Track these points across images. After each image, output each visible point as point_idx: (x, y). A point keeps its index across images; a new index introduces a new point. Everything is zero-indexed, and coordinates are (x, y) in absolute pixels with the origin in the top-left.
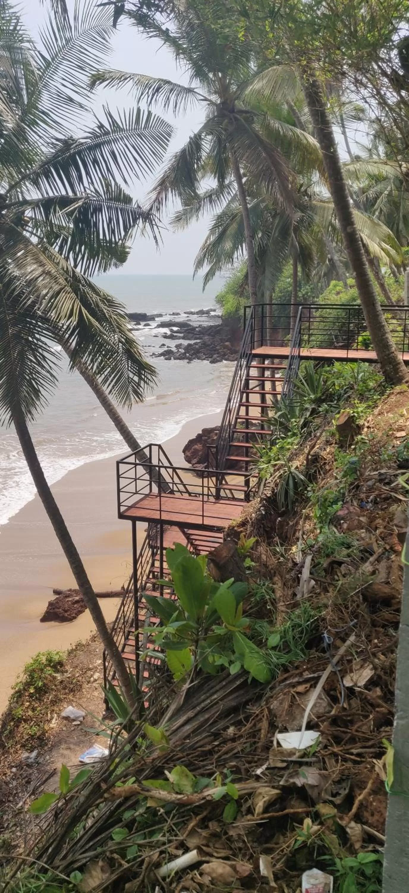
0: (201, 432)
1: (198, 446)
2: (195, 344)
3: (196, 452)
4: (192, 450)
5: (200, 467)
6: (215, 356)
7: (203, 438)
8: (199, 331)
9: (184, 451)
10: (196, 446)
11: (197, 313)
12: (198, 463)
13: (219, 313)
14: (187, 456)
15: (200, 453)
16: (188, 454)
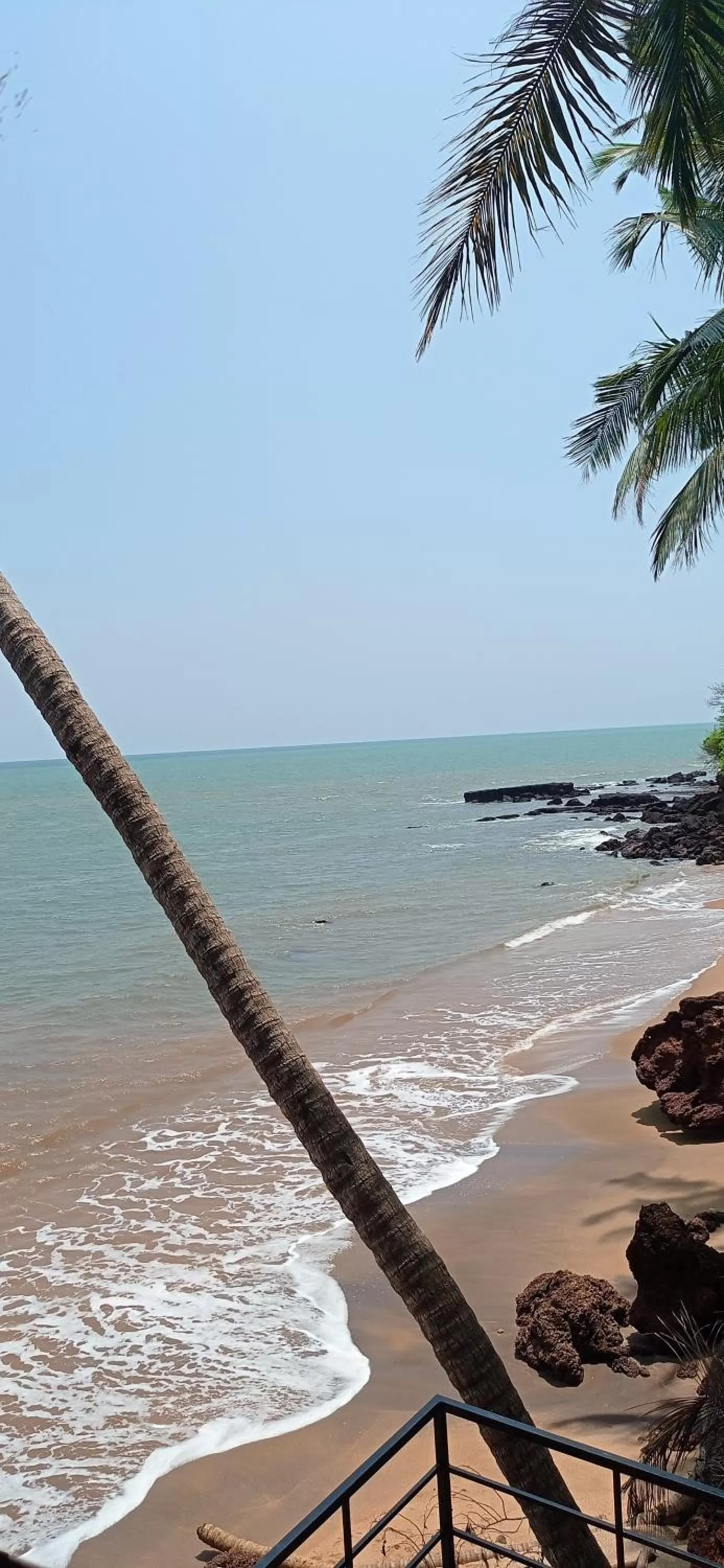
0: (677, 1009)
1: (672, 1046)
2: (666, 829)
3: (666, 1061)
4: (657, 1054)
5: (680, 1103)
6: (707, 849)
7: (685, 1024)
8: (674, 807)
9: (636, 1057)
10: (665, 1045)
11: (669, 780)
12: (673, 1088)
13: (711, 777)
14: (644, 1070)
15: (679, 1062)
16: (647, 1063)
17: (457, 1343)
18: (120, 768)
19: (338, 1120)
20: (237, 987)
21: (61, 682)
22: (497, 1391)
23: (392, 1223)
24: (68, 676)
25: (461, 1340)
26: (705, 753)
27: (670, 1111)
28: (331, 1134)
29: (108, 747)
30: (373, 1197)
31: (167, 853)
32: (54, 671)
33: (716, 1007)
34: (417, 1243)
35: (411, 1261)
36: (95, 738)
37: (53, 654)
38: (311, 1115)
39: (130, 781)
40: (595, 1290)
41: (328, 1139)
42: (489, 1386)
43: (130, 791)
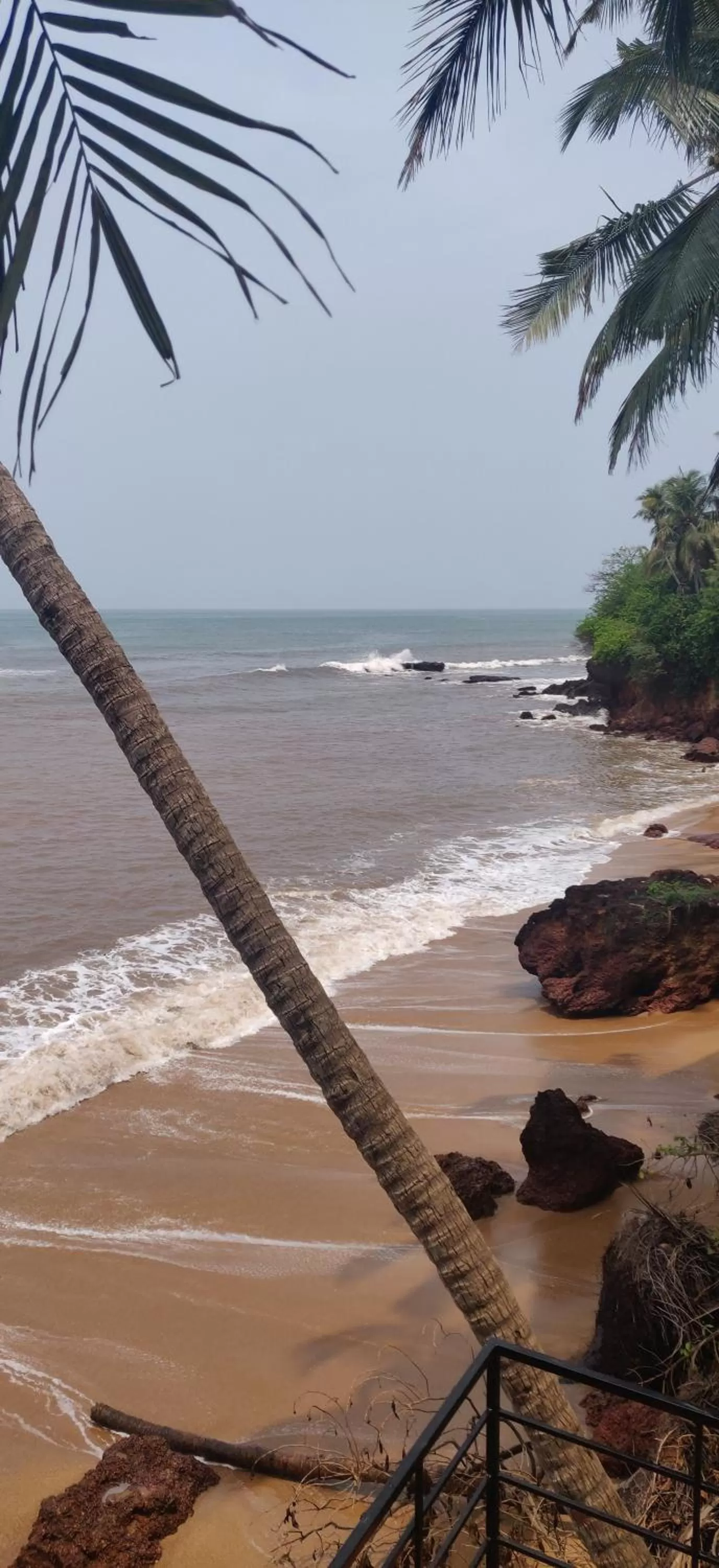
0: (563, 896)
1: (558, 932)
3: (550, 944)
4: (541, 939)
5: (562, 988)
9: (519, 942)
10: (550, 931)
12: (556, 974)
14: (526, 955)
15: (563, 948)
16: (530, 948)
17: (466, 1266)
18: (105, 637)
19: (344, 1033)
20: (237, 888)
21: (35, 534)
22: (506, 1313)
23: (400, 1143)
24: (42, 528)
25: (471, 1263)
26: (577, 641)
27: (551, 995)
28: (336, 1049)
29: (90, 613)
30: (380, 1115)
31: (158, 737)
32: (27, 521)
33: (601, 896)
34: (425, 1163)
35: (419, 1181)
36: (75, 602)
37: (25, 502)
38: (316, 1029)
39: (115, 653)
40: (486, 1172)
41: (333, 1054)
42: (499, 1309)
43: (115, 665)
